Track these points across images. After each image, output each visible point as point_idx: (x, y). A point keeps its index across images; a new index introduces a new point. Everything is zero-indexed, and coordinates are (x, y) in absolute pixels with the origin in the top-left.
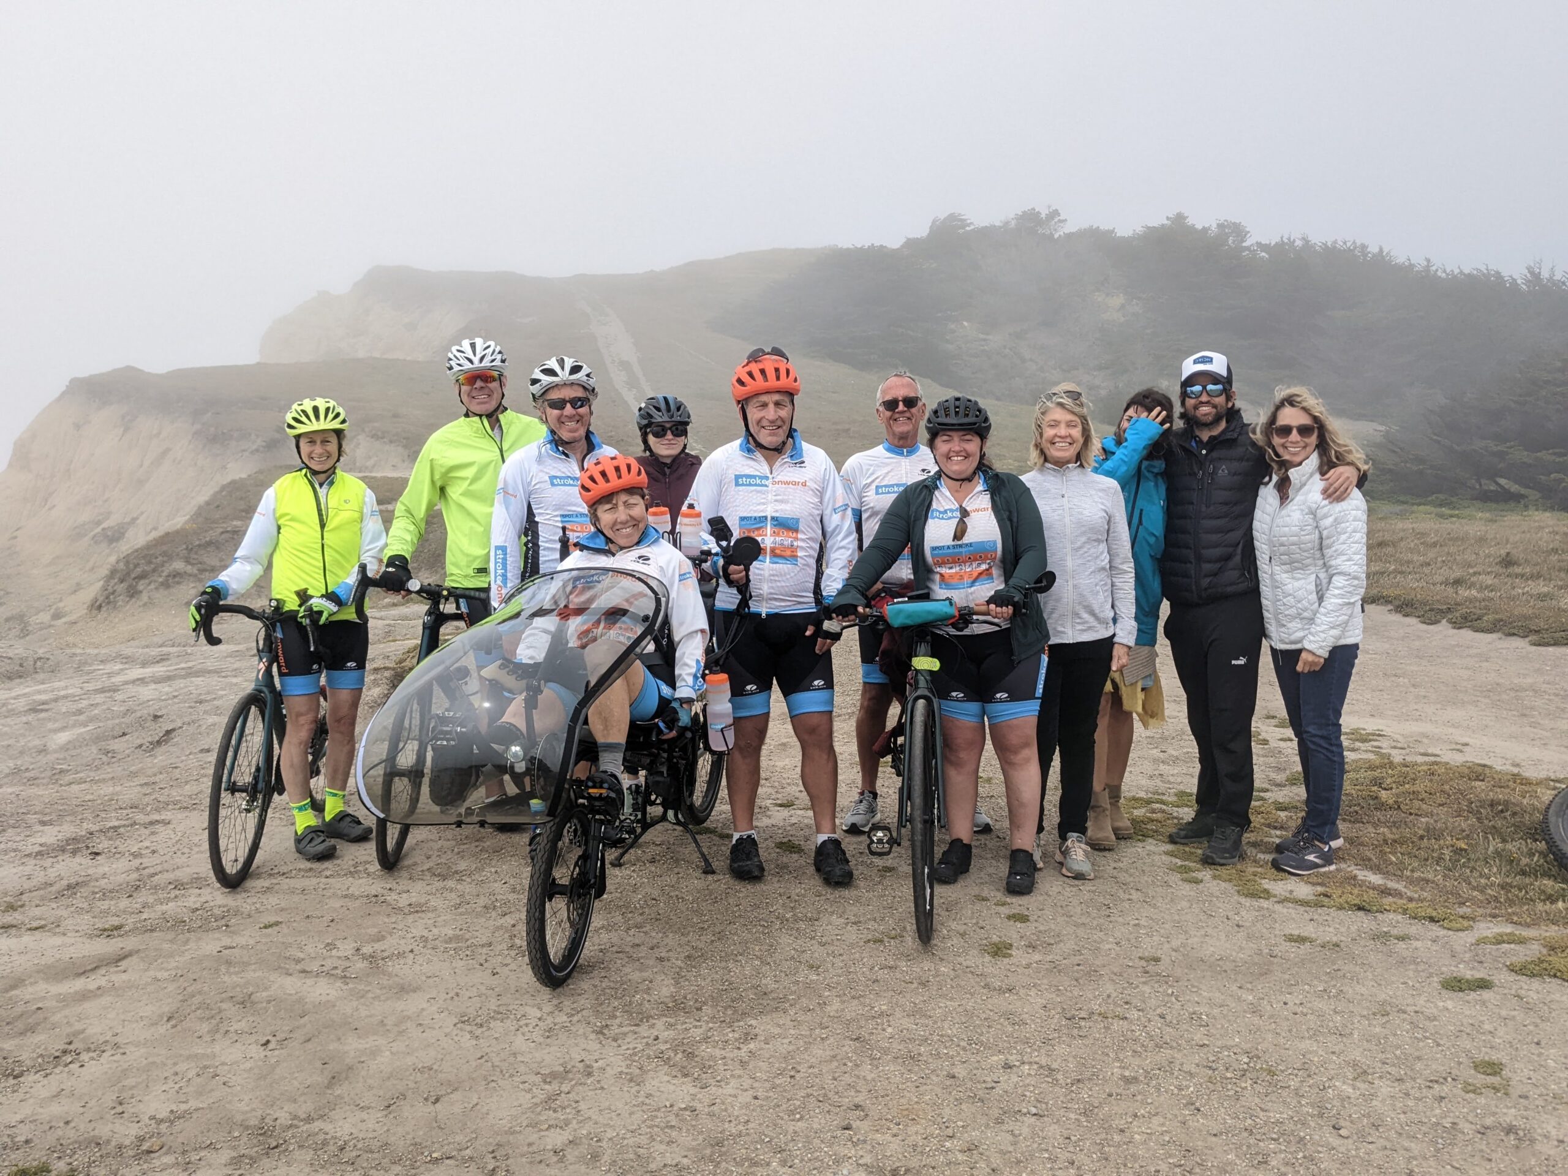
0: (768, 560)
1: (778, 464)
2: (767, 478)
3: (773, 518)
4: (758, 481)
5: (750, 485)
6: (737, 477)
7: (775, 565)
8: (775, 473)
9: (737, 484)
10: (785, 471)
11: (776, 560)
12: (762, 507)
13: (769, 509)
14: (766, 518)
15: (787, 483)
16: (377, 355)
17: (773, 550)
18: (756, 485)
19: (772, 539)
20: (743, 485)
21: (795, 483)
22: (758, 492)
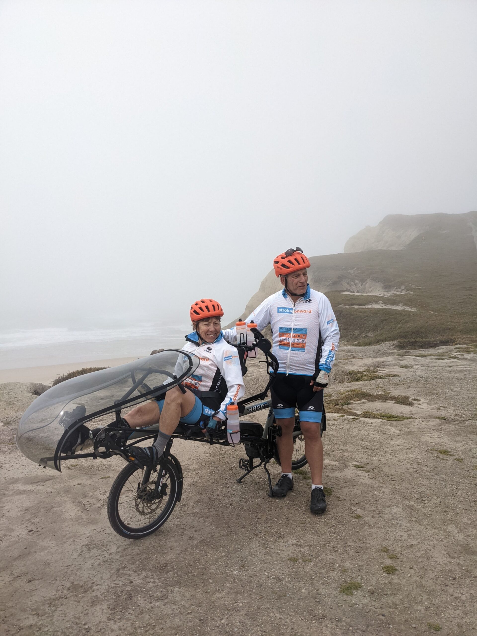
0: (290, 349)
1: (298, 301)
2: (292, 309)
3: (294, 329)
4: (288, 311)
5: (284, 312)
6: (279, 308)
7: (293, 352)
8: (296, 306)
9: (278, 312)
10: (302, 305)
11: (294, 349)
12: (289, 323)
13: (292, 324)
14: (291, 329)
15: (302, 311)
16: (385, 249)
17: (293, 344)
18: (287, 312)
19: (293, 339)
20: (281, 312)
21: (305, 311)
22: (289, 316)
